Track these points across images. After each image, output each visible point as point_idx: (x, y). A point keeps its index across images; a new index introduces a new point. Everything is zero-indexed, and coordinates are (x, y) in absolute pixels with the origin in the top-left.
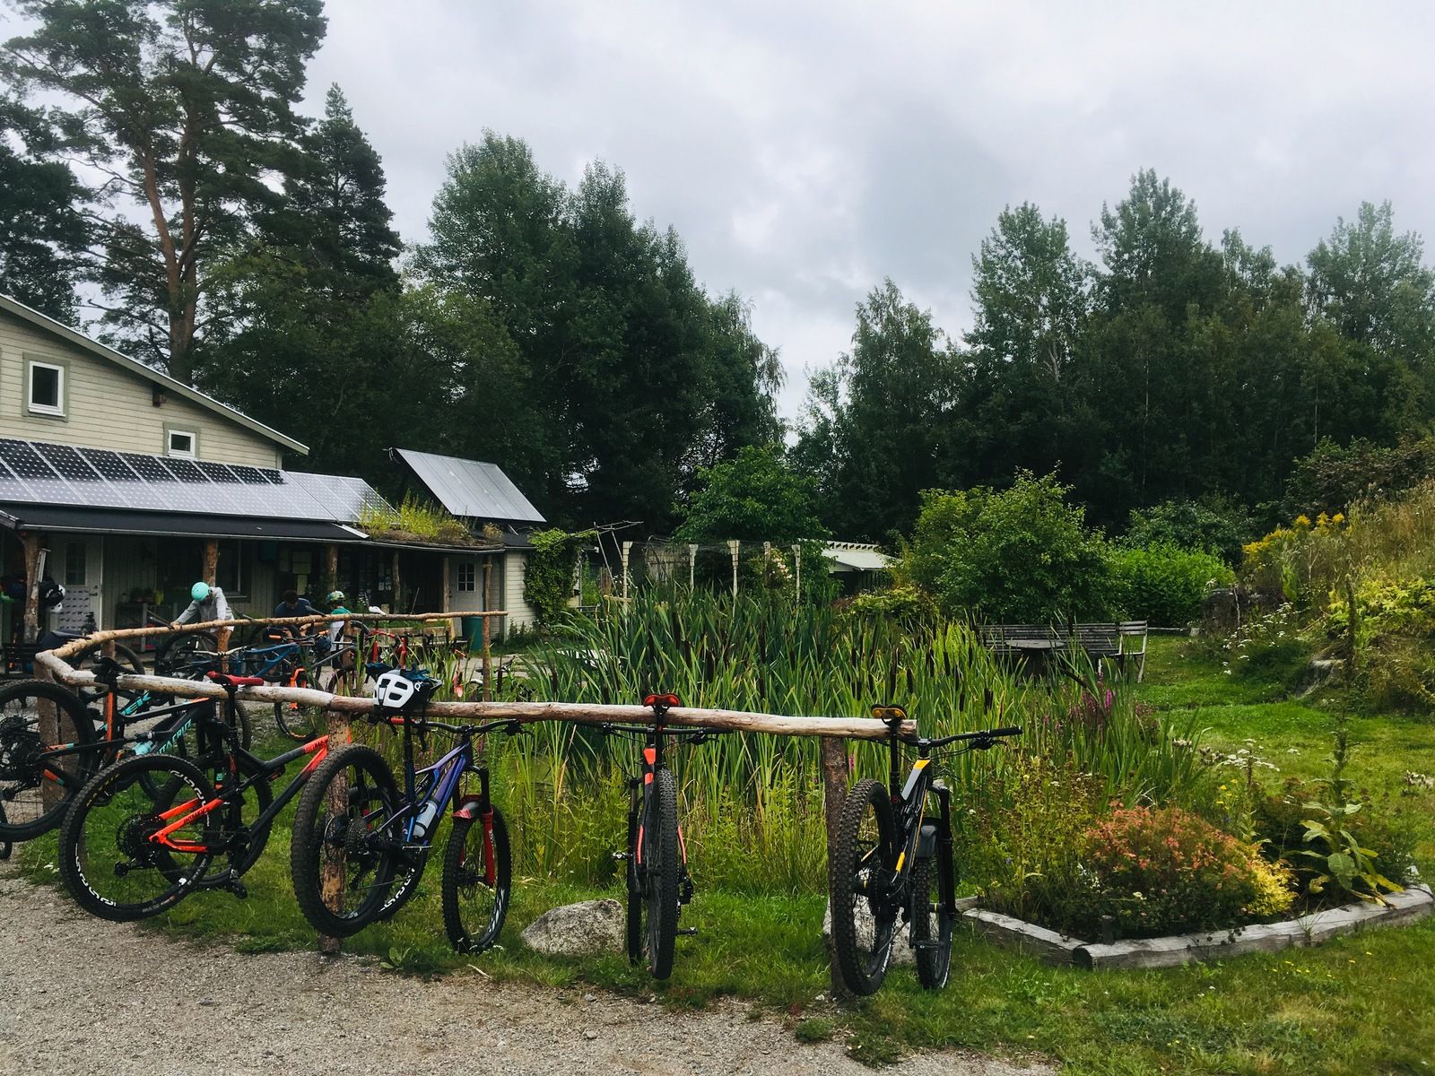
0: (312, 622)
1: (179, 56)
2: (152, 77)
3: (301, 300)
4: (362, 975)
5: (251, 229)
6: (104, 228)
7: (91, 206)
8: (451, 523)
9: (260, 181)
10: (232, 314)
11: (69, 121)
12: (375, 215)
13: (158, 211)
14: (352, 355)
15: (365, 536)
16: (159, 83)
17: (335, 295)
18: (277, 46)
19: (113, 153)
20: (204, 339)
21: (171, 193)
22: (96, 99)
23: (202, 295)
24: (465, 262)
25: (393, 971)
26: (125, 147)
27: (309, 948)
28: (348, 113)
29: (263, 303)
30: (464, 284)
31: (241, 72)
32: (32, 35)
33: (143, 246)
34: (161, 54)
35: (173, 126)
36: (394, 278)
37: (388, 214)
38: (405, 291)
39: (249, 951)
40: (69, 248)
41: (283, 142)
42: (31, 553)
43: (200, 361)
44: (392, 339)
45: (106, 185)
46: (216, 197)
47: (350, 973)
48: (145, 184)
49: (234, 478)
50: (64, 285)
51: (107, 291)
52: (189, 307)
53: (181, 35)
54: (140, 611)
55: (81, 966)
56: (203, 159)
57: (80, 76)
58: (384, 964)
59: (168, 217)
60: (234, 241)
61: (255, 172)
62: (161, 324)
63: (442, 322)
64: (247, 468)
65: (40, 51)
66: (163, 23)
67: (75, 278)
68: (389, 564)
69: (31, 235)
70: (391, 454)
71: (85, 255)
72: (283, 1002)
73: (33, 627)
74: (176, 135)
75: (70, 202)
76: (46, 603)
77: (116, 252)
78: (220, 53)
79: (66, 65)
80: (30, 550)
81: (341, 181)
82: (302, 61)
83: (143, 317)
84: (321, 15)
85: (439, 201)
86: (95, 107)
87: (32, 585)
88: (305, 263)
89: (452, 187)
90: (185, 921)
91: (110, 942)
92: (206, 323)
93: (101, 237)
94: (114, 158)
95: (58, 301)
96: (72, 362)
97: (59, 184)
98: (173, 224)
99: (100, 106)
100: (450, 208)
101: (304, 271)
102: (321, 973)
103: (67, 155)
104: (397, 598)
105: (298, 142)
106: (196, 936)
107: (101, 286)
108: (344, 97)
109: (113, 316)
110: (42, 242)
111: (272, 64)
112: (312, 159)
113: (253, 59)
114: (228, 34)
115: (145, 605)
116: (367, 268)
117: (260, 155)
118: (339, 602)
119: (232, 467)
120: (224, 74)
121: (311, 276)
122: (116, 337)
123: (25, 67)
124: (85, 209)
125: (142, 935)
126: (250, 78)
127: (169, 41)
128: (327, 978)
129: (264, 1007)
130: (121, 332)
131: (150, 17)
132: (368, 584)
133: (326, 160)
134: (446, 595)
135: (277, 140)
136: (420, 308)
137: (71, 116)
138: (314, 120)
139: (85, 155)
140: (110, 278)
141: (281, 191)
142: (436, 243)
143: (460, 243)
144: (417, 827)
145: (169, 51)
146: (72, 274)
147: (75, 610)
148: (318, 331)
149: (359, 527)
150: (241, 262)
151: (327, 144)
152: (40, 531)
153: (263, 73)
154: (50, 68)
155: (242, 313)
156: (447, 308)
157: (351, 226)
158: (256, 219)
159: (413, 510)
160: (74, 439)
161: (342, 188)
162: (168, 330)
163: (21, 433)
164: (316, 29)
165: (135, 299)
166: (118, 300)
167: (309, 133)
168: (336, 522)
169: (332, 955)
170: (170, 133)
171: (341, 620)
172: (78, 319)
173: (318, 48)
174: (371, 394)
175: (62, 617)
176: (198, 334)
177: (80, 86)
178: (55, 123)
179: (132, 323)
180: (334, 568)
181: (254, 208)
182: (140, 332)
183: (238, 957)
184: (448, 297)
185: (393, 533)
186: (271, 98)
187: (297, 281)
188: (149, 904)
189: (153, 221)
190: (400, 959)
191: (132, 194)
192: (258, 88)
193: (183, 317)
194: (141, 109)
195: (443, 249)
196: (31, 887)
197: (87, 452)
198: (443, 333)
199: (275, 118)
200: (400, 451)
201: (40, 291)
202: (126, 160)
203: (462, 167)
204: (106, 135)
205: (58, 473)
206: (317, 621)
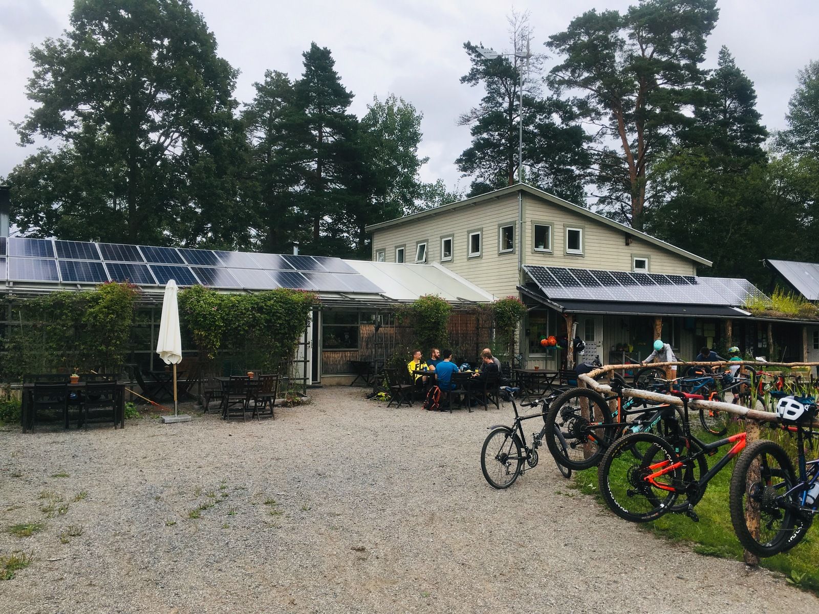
0: (720, 365)
1: (635, 54)
2: (621, 69)
3: (704, 177)
4: (773, 583)
5: (675, 141)
6: (598, 155)
7: (592, 145)
8: (807, 305)
9: (680, 113)
10: (665, 191)
11: (580, 103)
12: (750, 118)
13: (625, 140)
14: (737, 205)
15: (749, 314)
16: (625, 71)
17: (725, 170)
18: (689, 33)
19: (602, 114)
20: (650, 206)
21: (631, 130)
22: (594, 88)
23: (648, 182)
24: (812, 136)
25: (795, 584)
26: (608, 110)
27: (737, 559)
28: (732, 61)
29: (683, 182)
30: (812, 151)
31: (669, 53)
32: (563, 63)
33: (617, 160)
34: (625, 55)
35: (631, 93)
36: (763, 155)
37: (758, 116)
38: (770, 161)
39: (701, 553)
40: (581, 168)
41: (693, 87)
42: (570, 324)
43: (648, 218)
44: (763, 192)
45: (599, 132)
46: (655, 126)
47: (766, 580)
48: (618, 127)
49: (669, 282)
50: (579, 187)
51: (599, 187)
52: (641, 190)
53: (636, 42)
54: (622, 356)
55: (611, 541)
56: (648, 107)
57: (586, 78)
58: (789, 580)
59: (630, 143)
60: (665, 150)
61: (677, 108)
62: (627, 201)
63: (797, 177)
64: (676, 276)
65: (567, 70)
66: (626, 39)
67: (584, 183)
68: (765, 330)
69: (565, 165)
70: (764, 263)
71: (589, 171)
72: (725, 588)
73: (571, 362)
74: (633, 98)
75: (582, 145)
76: (577, 350)
77: (604, 167)
78: (657, 46)
79: (579, 74)
80: (569, 324)
81: (728, 103)
82: (704, 38)
83: (618, 199)
84: (715, 8)
85: (793, 101)
86: (593, 92)
87: (570, 341)
88: (707, 154)
89: (802, 91)
90: (663, 528)
91: (624, 532)
92: (650, 197)
93: (596, 159)
94: (603, 117)
95: (577, 196)
96: (586, 226)
97: (577, 135)
98: (632, 146)
99: (595, 91)
100: (801, 104)
101: (706, 159)
102: (747, 576)
103: (580, 121)
104: (771, 352)
105: (702, 85)
106: (670, 538)
107: (597, 185)
108: (729, 52)
109: (602, 200)
110: (569, 167)
111: (687, 44)
112: (710, 93)
113: (675, 44)
114: (661, 35)
115: (624, 353)
116: (746, 151)
117: (680, 98)
118: (736, 353)
119: (668, 276)
120: (660, 57)
121: (710, 162)
122: (604, 211)
123: (560, 80)
124: (589, 147)
125: (641, 531)
126: (674, 55)
127: (630, 47)
128: (751, 580)
129: (714, 588)
130: (606, 208)
131: (620, 37)
132: (752, 343)
133: (718, 92)
134: (805, 351)
135: (690, 87)
136: (781, 171)
137: (582, 100)
138: (712, 70)
139: (589, 118)
140: (601, 180)
141: (693, 116)
142: (792, 128)
143: (808, 124)
144: (808, 498)
145: (630, 53)
146: (583, 181)
147: (589, 354)
148: (715, 193)
149: (745, 308)
150: (670, 160)
151: (719, 82)
152: (573, 313)
153: (682, 51)
154: (572, 78)
155: (670, 189)
156: (800, 167)
157: (735, 128)
158: (678, 135)
159: (780, 297)
160: (588, 266)
161: (729, 106)
162: (631, 204)
163: (563, 264)
164: (713, 16)
165: (613, 190)
166: (605, 192)
167: (708, 78)
168: (730, 306)
169: (753, 566)
170: (631, 97)
171: (738, 364)
172: (586, 204)
173: (714, 28)
174: (750, 228)
175: (584, 357)
176: (646, 204)
177: (585, 84)
178: (574, 105)
179: (612, 202)
180: (730, 333)
181: (677, 129)
182: (617, 206)
183: (696, 555)
184: (800, 160)
185: (768, 312)
186: (686, 64)
187: (703, 166)
188: (644, 515)
189: (622, 147)
190: (799, 578)
191: (611, 134)
192: (679, 60)
193: (639, 196)
194: (616, 88)
195: (797, 131)
196: (582, 495)
197: (594, 272)
198: (798, 185)
199: (688, 75)
200: (770, 261)
201: (568, 193)
202: (609, 116)
203: (809, 76)
204: (599, 106)
205: (581, 284)
206: (723, 364)
